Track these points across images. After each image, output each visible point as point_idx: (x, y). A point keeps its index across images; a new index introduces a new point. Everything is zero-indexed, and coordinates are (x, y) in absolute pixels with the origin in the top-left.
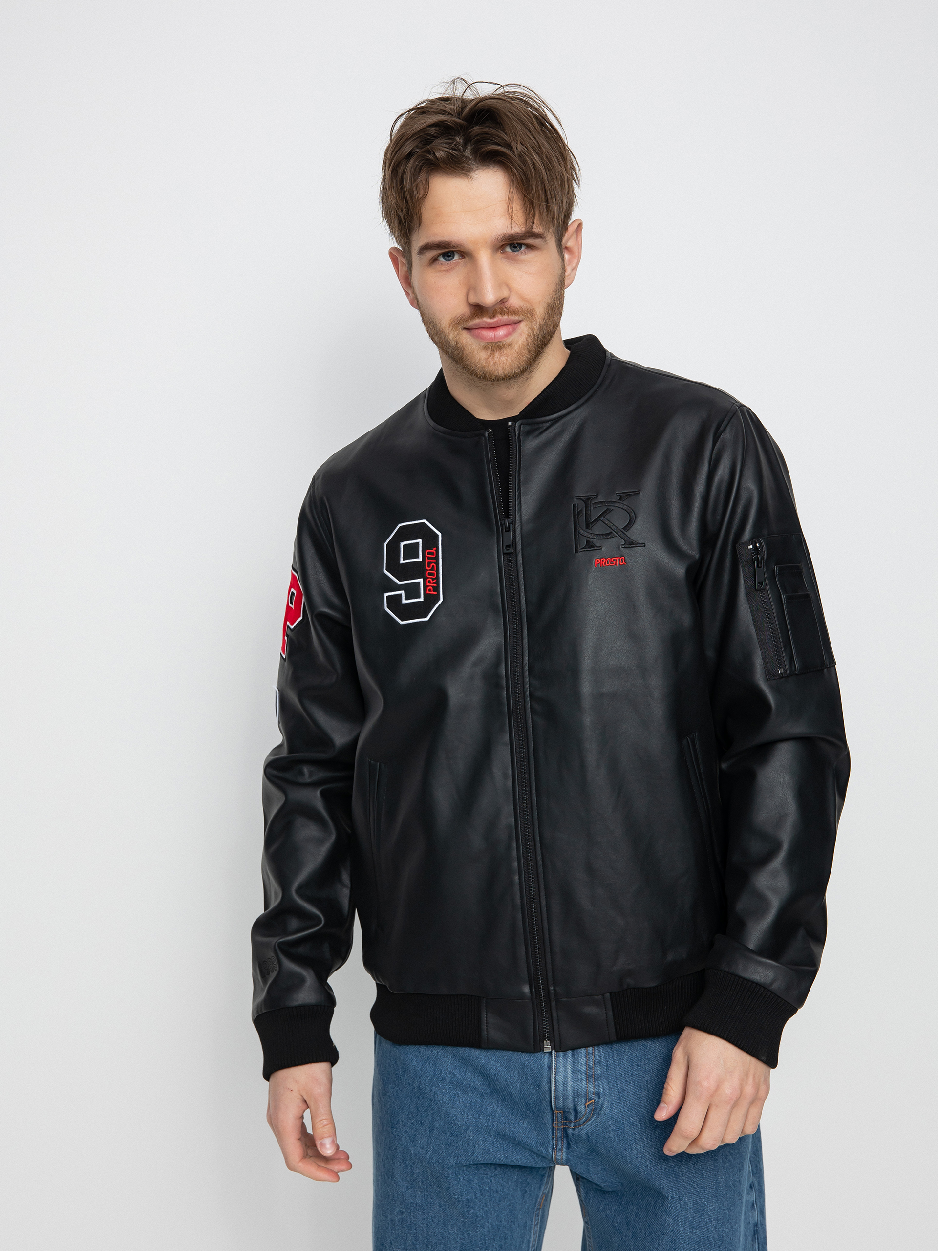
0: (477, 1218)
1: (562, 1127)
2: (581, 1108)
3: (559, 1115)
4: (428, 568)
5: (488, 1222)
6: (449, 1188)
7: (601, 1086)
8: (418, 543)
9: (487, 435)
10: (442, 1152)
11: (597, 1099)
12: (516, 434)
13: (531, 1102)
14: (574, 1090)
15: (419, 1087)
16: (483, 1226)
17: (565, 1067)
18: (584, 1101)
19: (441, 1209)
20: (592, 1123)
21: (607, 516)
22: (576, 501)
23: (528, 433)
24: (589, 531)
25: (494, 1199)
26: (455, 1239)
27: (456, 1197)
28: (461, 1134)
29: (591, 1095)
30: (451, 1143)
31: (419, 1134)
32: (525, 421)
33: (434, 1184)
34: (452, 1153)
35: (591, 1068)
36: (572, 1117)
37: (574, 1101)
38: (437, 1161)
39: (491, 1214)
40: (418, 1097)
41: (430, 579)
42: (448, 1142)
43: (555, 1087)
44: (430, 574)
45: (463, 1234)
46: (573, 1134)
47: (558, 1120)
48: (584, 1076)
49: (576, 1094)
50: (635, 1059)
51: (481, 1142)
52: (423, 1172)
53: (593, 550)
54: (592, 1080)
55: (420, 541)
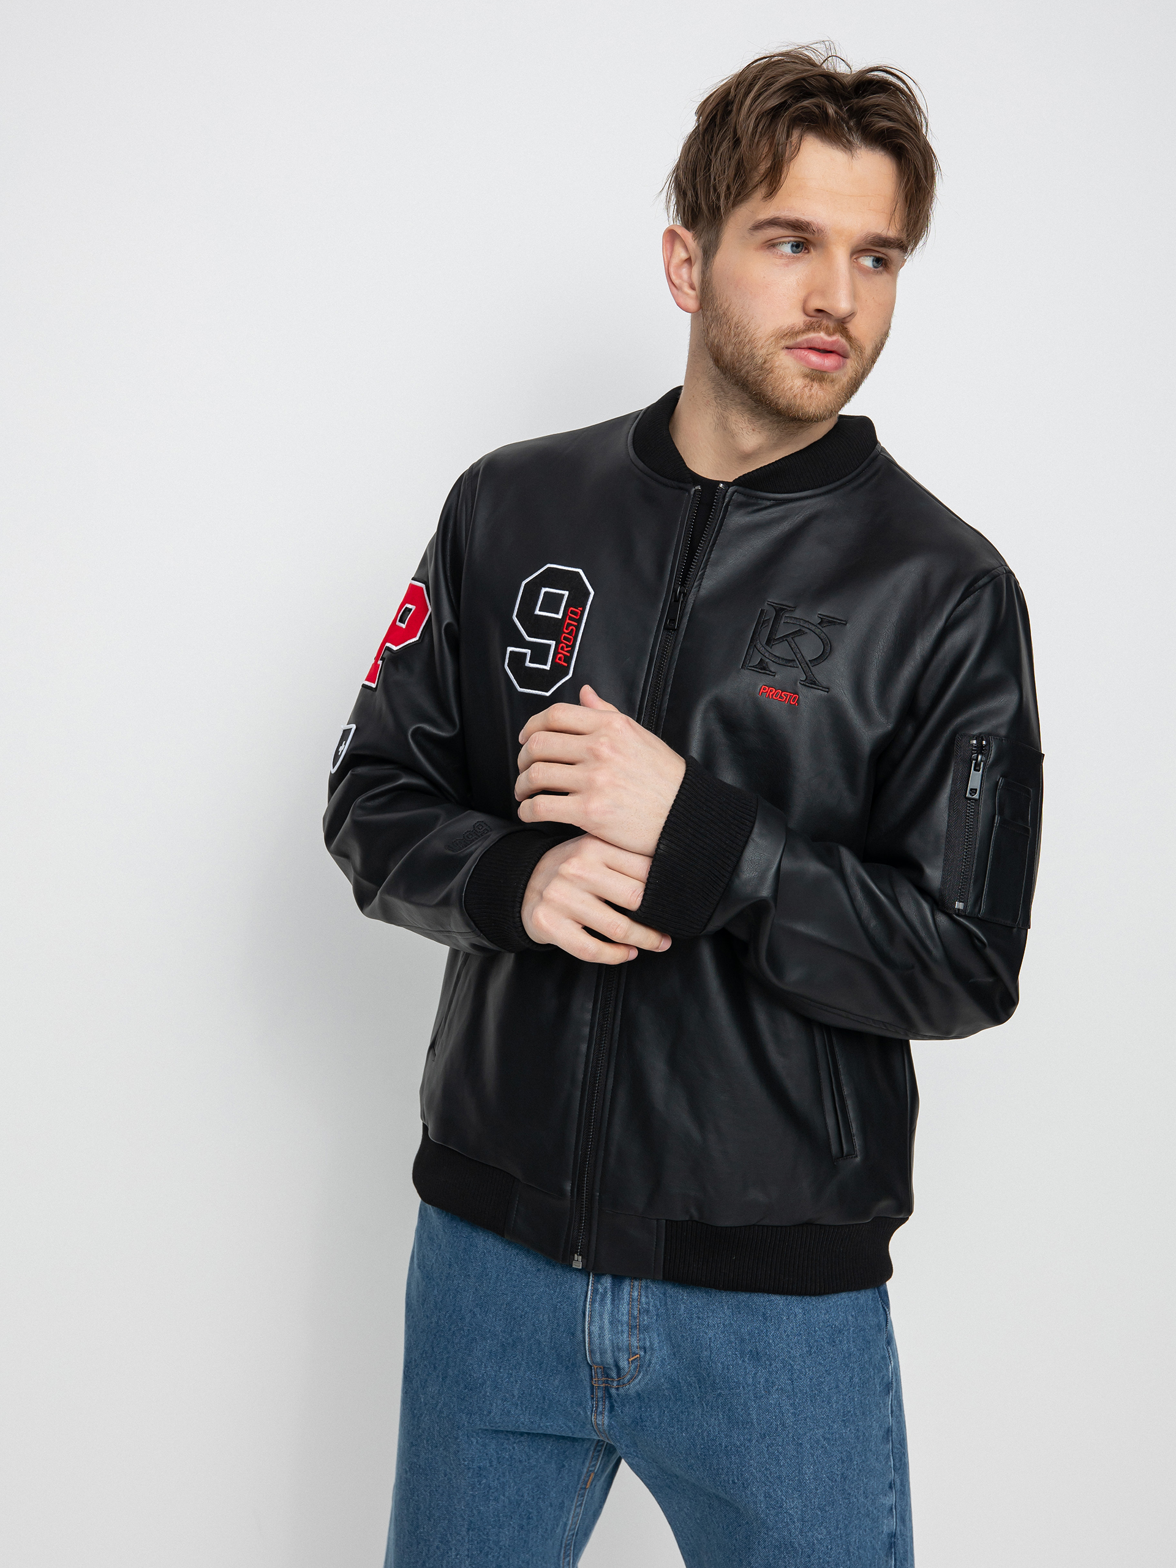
0: (489, 1490)
1: (604, 1385)
2: (623, 1364)
3: (599, 1371)
4: (565, 630)
5: (504, 1496)
6: (458, 1452)
7: (648, 1339)
8: (563, 595)
9: (692, 493)
10: (454, 1406)
11: (642, 1353)
12: (724, 500)
13: (563, 1354)
14: (613, 1343)
15: (438, 1323)
16: (496, 1500)
17: (601, 1316)
18: (626, 1356)
19: (446, 1478)
20: (639, 1382)
21: (796, 639)
22: (766, 607)
23: (741, 506)
24: (769, 649)
25: (515, 1469)
26: (461, 1516)
27: (466, 1463)
28: (476, 1388)
29: (634, 1350)
30: (464, 1397)
31: (430, 1380)
32: (741, 489)
33: (441, 1445)
34: (464, 1409)
35: (635, 1318)
36: (614, 1374)
37: (613, 1355)
38: (448, 1416)
39: (509, 1487)
40: (435, 1335)
41: (563, 645)
42: (461, 1395)
43: (590, 1339)
44: (565, 638)
45: (471, 1511)
46: (618, 1395)
47: (598, 1376)
48: (625, 1328)
49: (616, 1348)
50: (696, 1310)
51: (499, 1402)
52: (429, 1429)
53: (764, 673)
54: (636, 1332)
55: (566, 593)
